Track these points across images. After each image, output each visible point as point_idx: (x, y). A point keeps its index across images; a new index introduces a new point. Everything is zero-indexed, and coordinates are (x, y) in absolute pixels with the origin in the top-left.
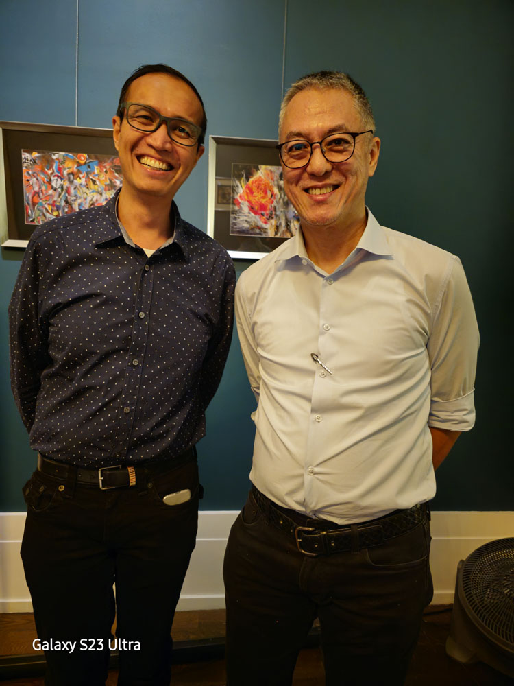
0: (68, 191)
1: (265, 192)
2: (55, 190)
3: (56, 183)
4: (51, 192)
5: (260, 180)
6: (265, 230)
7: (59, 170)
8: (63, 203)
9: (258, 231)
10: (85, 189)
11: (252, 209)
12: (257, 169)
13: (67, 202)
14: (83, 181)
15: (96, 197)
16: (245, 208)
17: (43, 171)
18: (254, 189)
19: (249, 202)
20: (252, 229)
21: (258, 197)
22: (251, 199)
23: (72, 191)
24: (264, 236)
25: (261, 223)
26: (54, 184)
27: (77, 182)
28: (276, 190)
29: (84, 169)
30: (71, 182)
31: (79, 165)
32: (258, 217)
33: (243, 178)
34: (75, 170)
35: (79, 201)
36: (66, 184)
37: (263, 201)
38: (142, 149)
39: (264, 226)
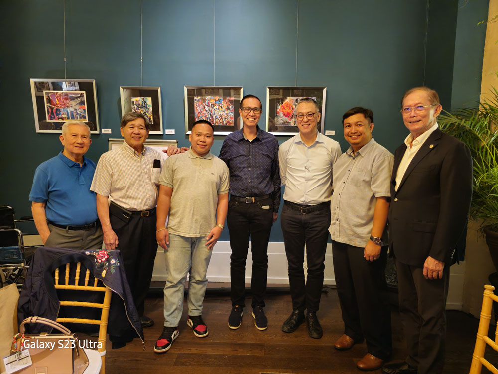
0: (211, 111)
1: (290, 108)
2: (206, 111)
3: (207, 108)
4: (205, 112)
5: (287, 103)
6: (290, 123)
7: (208, 103)
8: (209, 116)
9: (287, 124)
10: (218, 110)
11: (284, 115)
12: (286, 99)
13: (211, 115)
14: (217, 107)
15: (222, 113)
16: (282, 115)
17: (202, 104)
18: (285, 107)
19: (283, 112)
20: (285, 123)
21: (287, 110)
22: (284, 111)
23: (213, 111)
24: (290, 125)
25: (288, 120)
26: (206, 109)
27: (215, 107)
28: (294, 107)
29: (218, 102)
30: (212, 108)
31: (216, 101)
32: (287, 118)
33: (281, 102)
34: (214, 103)
35: (215, 115)
36: (211, 109)
37: (289, 111)
38: (248, 117)
39: (290, 121)
